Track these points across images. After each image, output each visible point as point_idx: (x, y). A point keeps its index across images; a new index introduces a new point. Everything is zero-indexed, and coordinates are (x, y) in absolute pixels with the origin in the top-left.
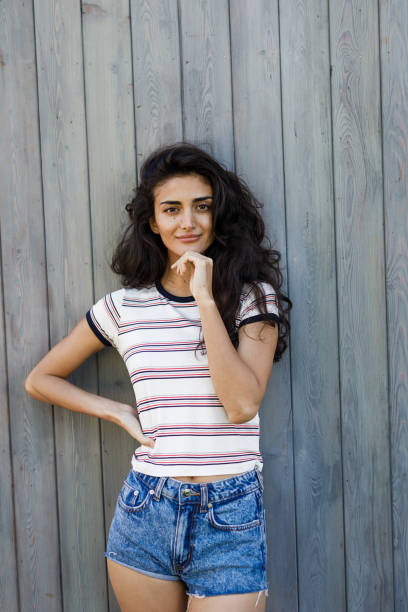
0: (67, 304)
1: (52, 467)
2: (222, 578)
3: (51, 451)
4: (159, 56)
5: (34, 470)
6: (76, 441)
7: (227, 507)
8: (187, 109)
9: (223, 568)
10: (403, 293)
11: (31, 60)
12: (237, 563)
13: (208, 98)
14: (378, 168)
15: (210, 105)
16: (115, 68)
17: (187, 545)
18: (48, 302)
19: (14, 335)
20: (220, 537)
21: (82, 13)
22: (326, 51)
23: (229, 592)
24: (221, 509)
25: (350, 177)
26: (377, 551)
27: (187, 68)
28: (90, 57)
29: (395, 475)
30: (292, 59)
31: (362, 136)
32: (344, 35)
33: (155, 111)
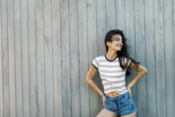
0: (83, 62)
1: (79, 95)
2: (125, 112)
3: (79, 92)
4: (102, 14)
5: (75, 95)
6: (84, 89)
7: (122, 99)
8: (107, 24)
9: (125, 110)
10: (149, 61)
11: (77, 15)
12: (127, 109)
13: (111, 22)
14: (144, 36)
15: (111, 23)
16: (93, 16)
17: (117, 107)
18: (79, 62)
19: (72, 68)
20: (122, 105)
21: (87, 6)
22: (134, 13)
23: (127, 114)
24: (121, 100)
25: (139, 38)
26: (144, 113)
27: (107, 17)
28: (88, 14)
29: (148, 97)
30: (127, 15)
31: (141, 30)
32: (138, 10)
33: (101, 25)
